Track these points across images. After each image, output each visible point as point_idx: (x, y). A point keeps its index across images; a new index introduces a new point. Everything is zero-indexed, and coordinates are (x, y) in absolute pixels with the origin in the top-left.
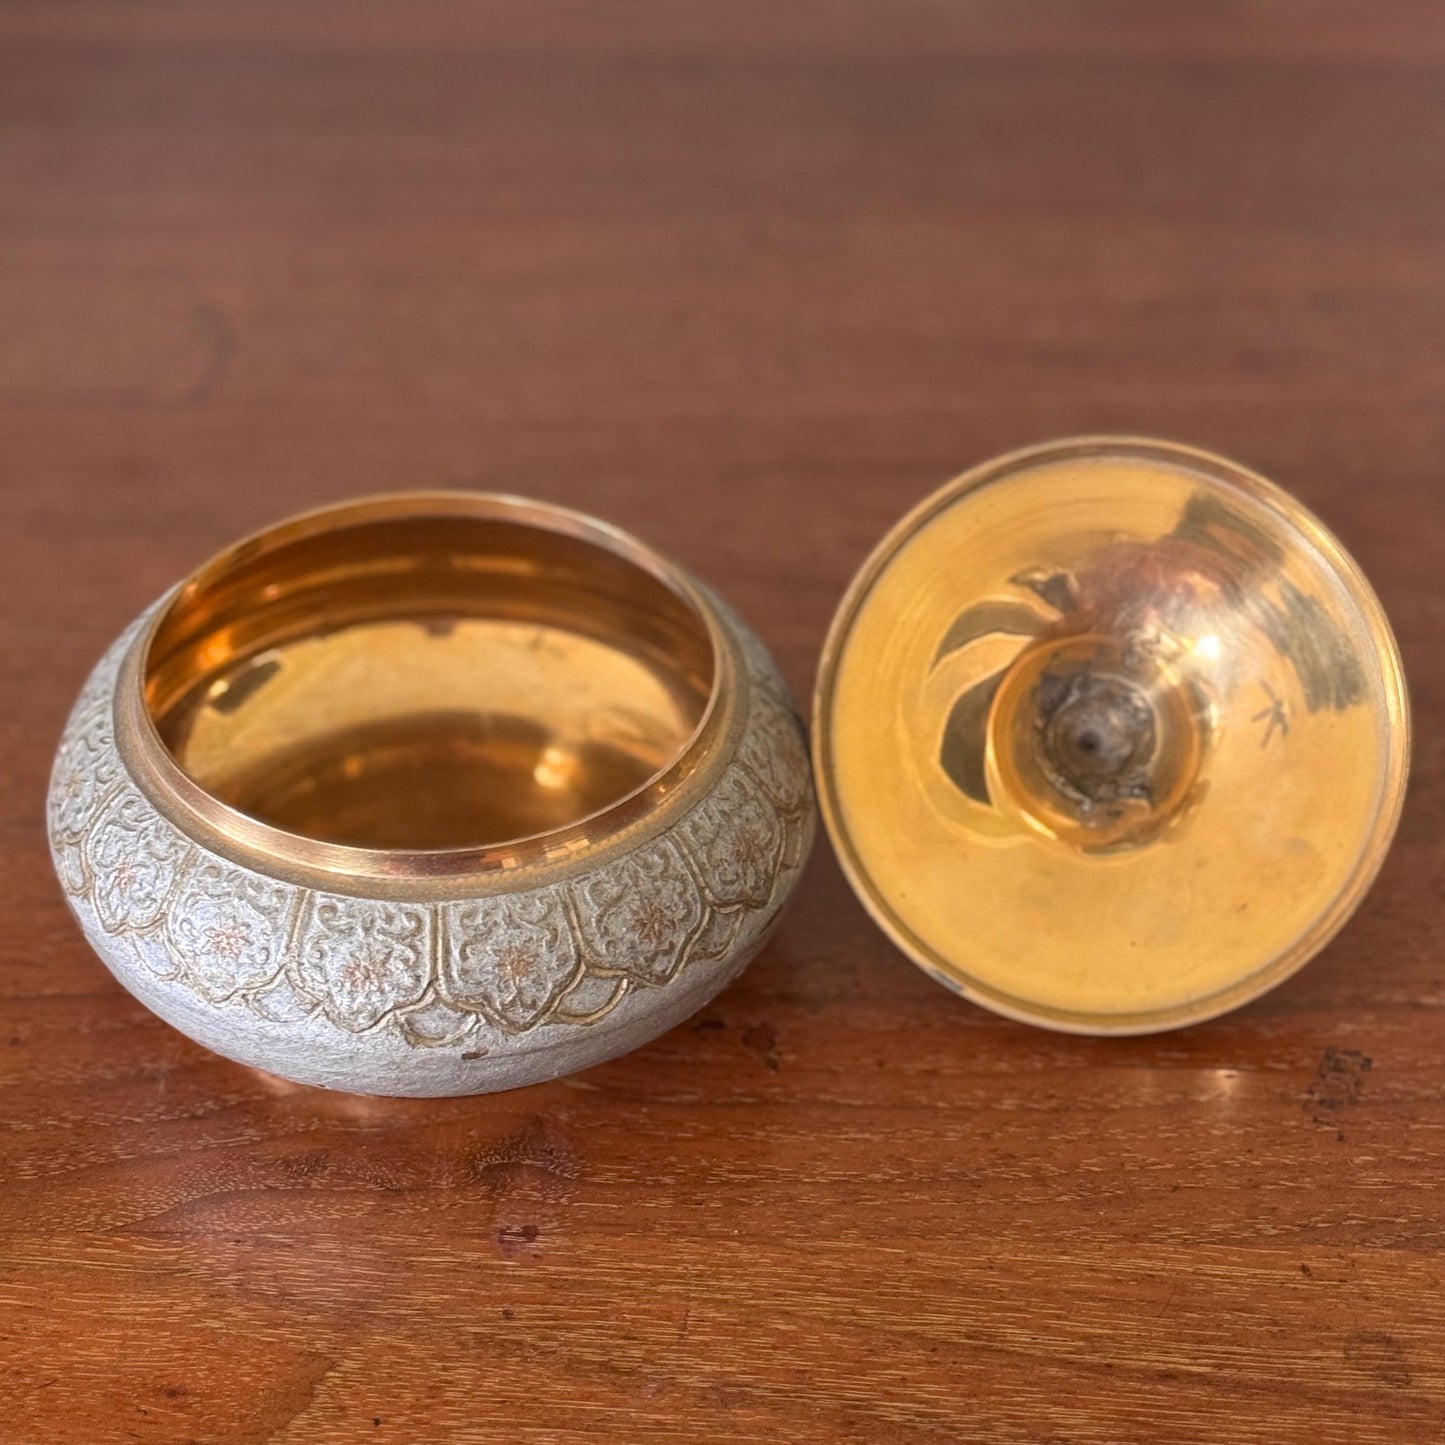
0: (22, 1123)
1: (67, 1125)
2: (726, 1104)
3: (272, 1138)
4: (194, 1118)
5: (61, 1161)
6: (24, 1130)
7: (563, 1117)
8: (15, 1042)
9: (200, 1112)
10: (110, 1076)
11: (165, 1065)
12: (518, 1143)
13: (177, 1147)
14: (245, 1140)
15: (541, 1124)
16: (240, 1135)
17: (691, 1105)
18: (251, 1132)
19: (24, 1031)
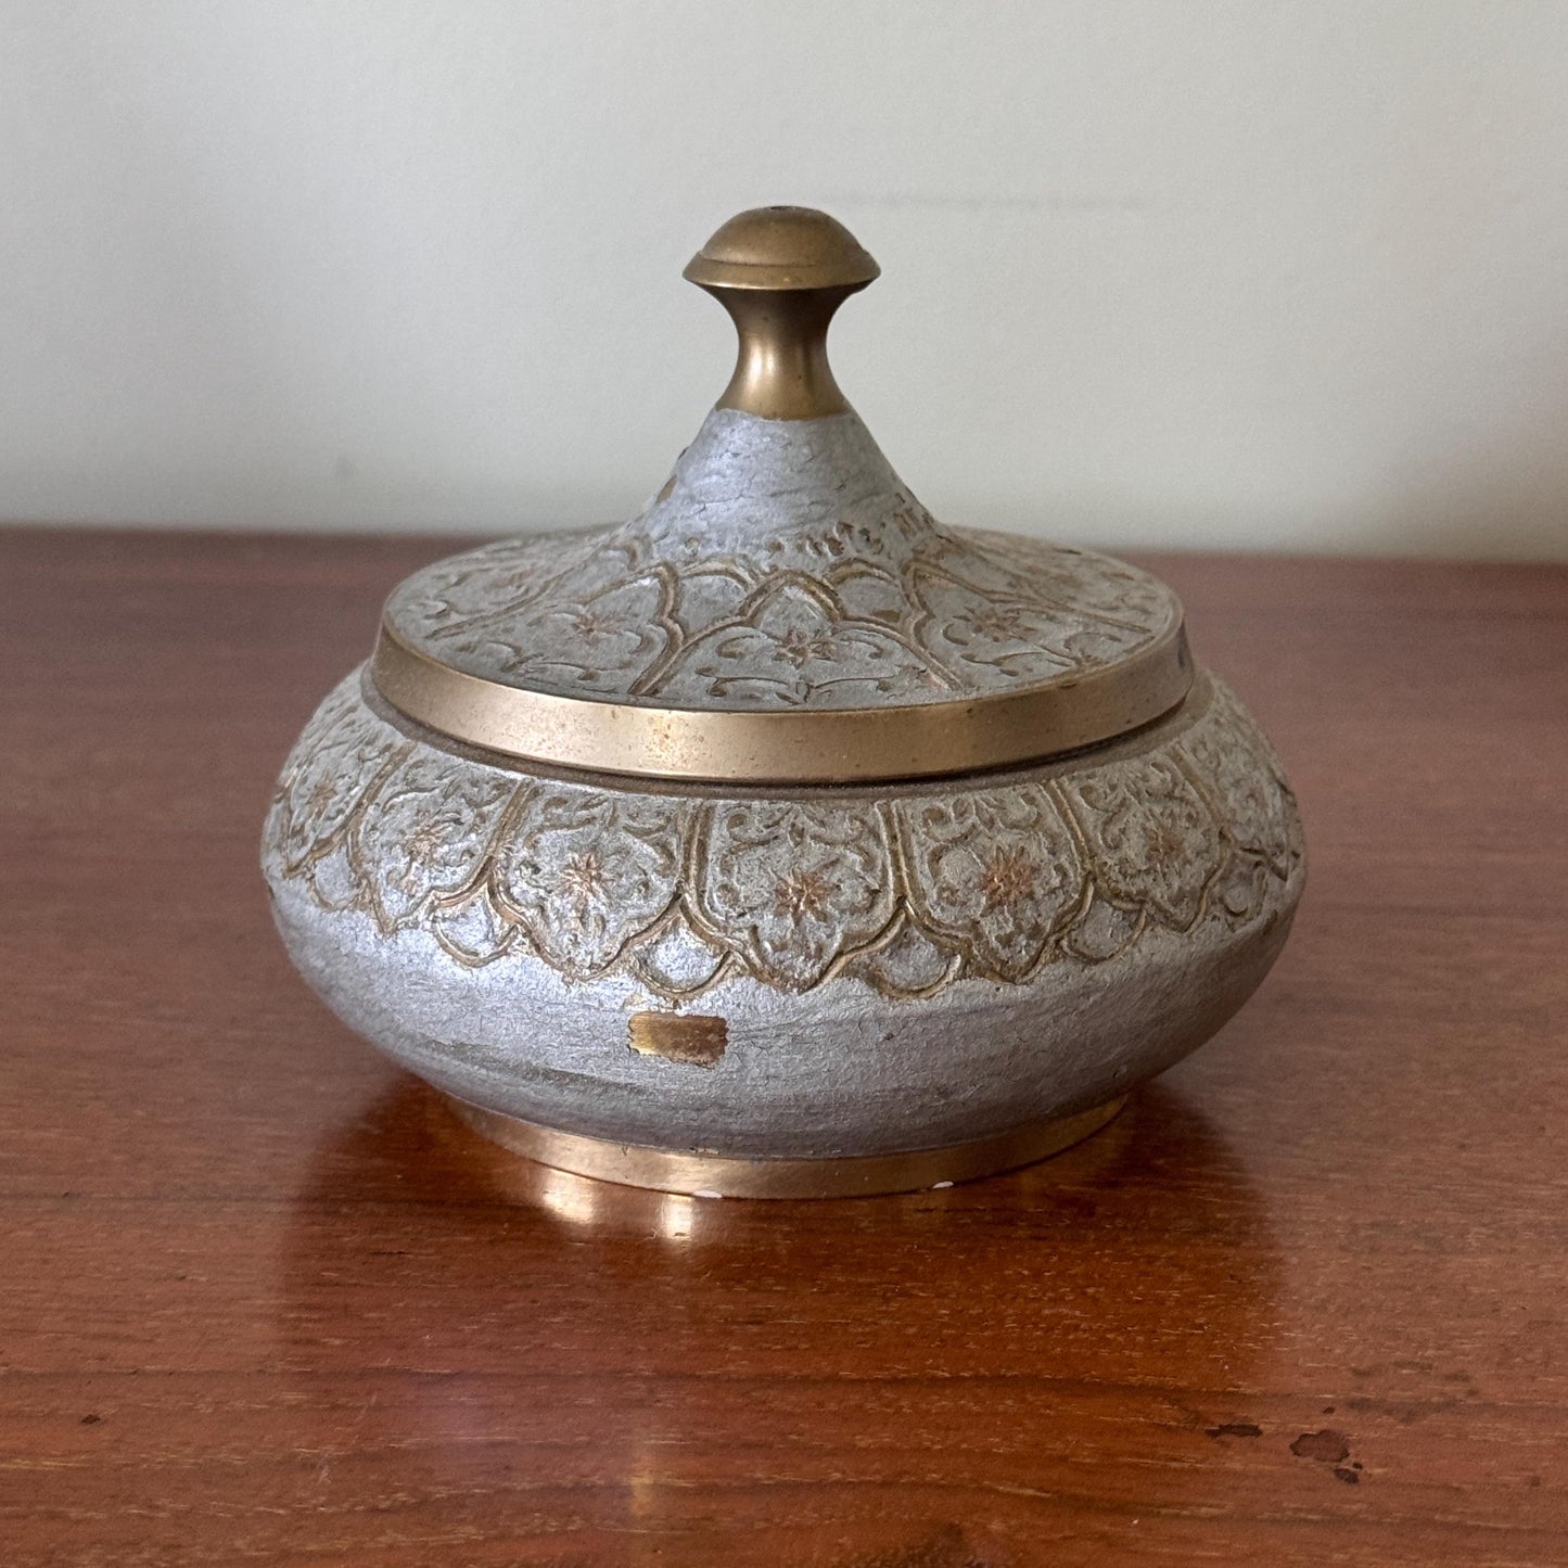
0: (86, 1512)
1: (162, 1515)
2: (1274, 1521)
3: (501, 1538)
4: (374, 1510)
5: (146, 1555)
6: (88, 1521)
7: (996, 1526)
8: (91, 1420)
9: (383, 1506)
10: (237, 1460)
11: (330, 1450)
12: (921, 1557)
13: (343, 1545)
14: (457, 1539)
15: (960, 1533)
16: (449, 1533)
17: (1213, 1518)
18: (471, 1529)
19: (106, 1409)
